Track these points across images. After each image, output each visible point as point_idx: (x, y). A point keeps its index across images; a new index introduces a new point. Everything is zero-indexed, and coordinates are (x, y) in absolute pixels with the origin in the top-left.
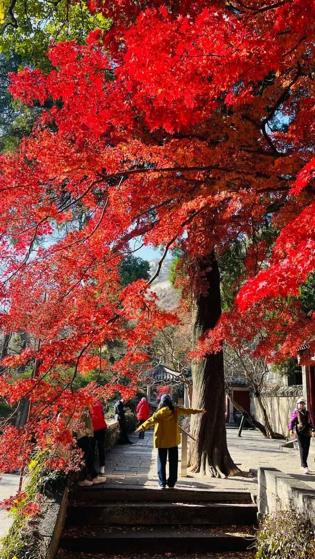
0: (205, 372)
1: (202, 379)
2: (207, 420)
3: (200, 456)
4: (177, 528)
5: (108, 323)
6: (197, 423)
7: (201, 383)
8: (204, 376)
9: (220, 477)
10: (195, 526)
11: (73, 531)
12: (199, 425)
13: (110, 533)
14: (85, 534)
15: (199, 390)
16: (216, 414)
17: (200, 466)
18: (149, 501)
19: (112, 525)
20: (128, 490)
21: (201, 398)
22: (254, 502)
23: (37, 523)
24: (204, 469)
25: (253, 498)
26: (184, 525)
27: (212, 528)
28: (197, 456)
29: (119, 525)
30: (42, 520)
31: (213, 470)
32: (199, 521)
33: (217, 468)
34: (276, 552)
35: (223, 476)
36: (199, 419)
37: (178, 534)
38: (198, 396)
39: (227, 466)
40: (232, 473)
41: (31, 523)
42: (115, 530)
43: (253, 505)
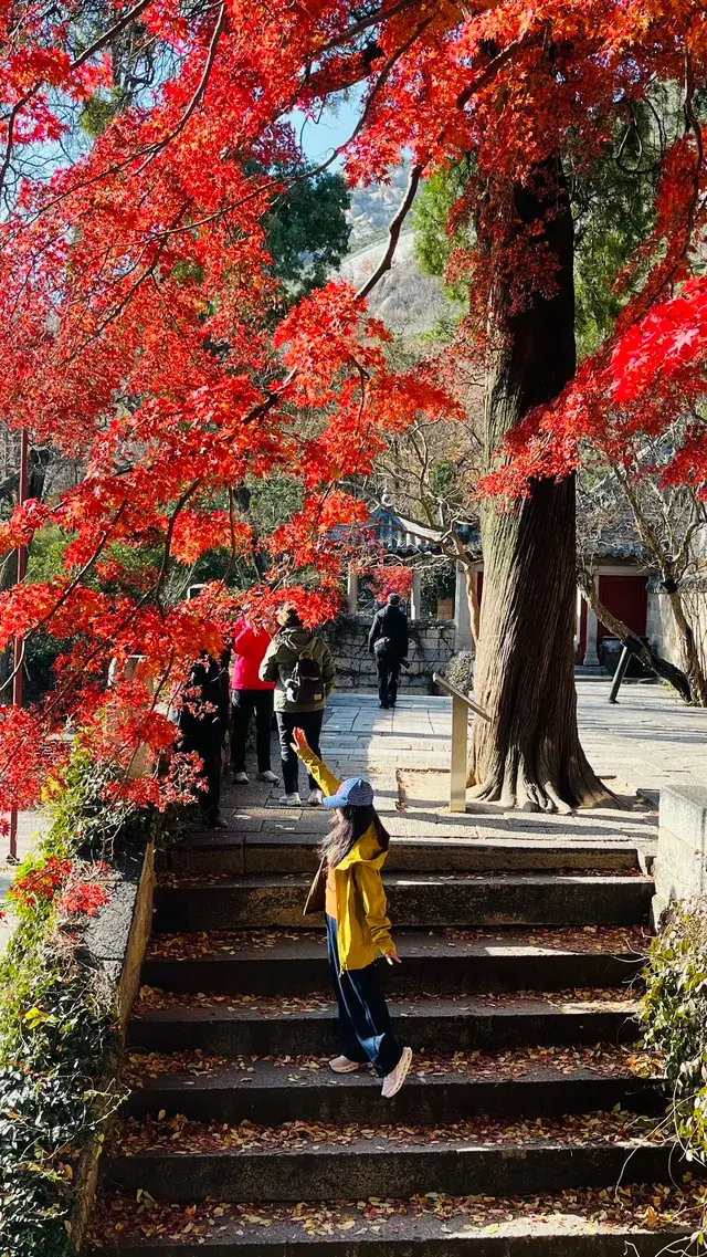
0: (520, 535)
1: (510, 551)
2: (521, 669)
3: (501, 760)
4: (440, 933)
5: (247, 421)
6: (496, 674)
7: (507, 563)
8: (517, 545)
9: (554, 810)
10: (487, 929)
11: (175, 946)
12: (500, 678)
13: (268, 948)
14: (205, 950)
15: (502, 587)
16: (547, 649)
17: (500, 782)
19: (273, 928)
21: (506, 607)
22: (644, 871)
23: (82, 928)
24: (514, 791)
25: (642, 863)
26: (460, 928)
28: (494, 759)
29: (292, 930)
30: (93, 922)
31: (538, 793)
32: (499, 919)
33: (548, 788)
34: (697, 990)
35: (564, 807)
36: (500, 664)
37: (438, 950)
38: (499, 601)
39: (576, 781)
40: (589, 801)
41: (66, 929)
42: (281, 942)
43: (643, 878)
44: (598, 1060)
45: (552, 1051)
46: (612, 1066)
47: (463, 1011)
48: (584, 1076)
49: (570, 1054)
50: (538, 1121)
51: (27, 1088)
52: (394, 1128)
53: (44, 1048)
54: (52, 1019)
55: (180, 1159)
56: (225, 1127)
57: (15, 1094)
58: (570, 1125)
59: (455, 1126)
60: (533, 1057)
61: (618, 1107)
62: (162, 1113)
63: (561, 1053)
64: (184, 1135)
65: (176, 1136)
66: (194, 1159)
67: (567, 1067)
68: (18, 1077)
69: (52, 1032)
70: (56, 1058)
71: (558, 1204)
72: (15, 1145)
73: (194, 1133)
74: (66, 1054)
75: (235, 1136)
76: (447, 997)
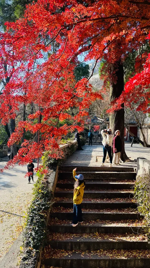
0: (115, 119)
1: (114, 121)
4: (102, 180)
5: (70, 99)
7: (113, 123)
8: (115, 121)
10: (110, 180)
11: (61, 181)
14: (66, 182)
15: (112, 127)
18: (91, 171)
20: (82, 167)
22: (135, 171)
23: (48, 178)
25: (134, 170)
26: (105, 180)
27: (117, 181)
30: (49, 177)
32: (111, 178)
34: (142, 188)
35: (122, 162)
37: (102, 183)
39: (124, 158)
40: (126, 161)
41: (45, 178)
43: (135, 172)
44: (127, 200)
45: (120, 199)
46: (129, 201)
47: (106, 192)
48: (124, 202)
49: (122, 199)
50: (117, 209)
51: (39, 202)
52: (95, 210)
53: (42, 196)
54: (43, 191)
55: (62, 213)
56: (69, 209)
57: (37, 202)
58: (122, 210)
59: (104, 210)
60: (117, 199)
61: (130, 207)
62: (59, 206)
63: (121, 199)
64: (63, 210)
65: (61, 210)
66: (64, 213)
67: (122, 201)
68: (38, 200)
69: (43, 193)
70: (43, 197)
71: (120, 222)
72: (37, 210)
73: (64, 210)
74: (45, 197)
75: (70, 210)
76: (103, 190)
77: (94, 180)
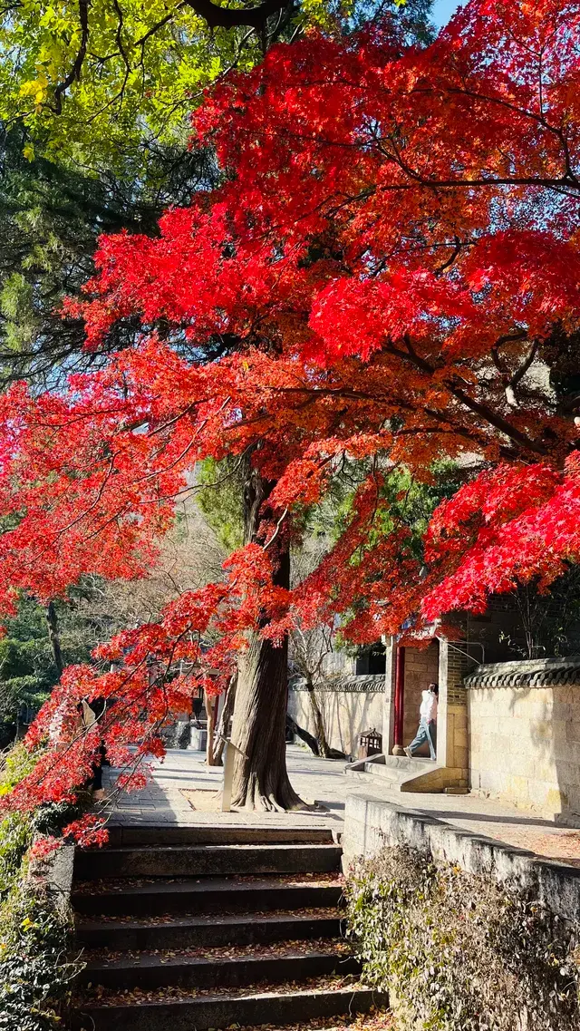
0: (261, 655)
1: (255, 664)
2: (259, 729)
3: (246, 782)
4: (231, 877)
6: (245, 733)
7: (253, 670)
8: (260, 661)
9: (276, 811)
10: (256, 875)
11: (86, 887)
12: (247, 735)
13: (139, 887)
14: (104, 889)
15: (250, 683)
16: (273, 718)
17: (245, 796)
18: (189, 844)
19: (141, 876)
20: (159, 828)
21: (252, 695)
22: (336, 841)
23: (45, 873)
24: (253, 801)
25: (335, 837)
26: (242, 875)
27: (279, 878)
28: (241, 782)
29: (151, 877)
30: (51, 869)
31: (266, 801)
32: (263, 869)
33: (271, 797)
36: (248, 727)
37: (233, 887)
38: (248, 692)
39: (287, 798)
40: (294, 808)
41: (36, 874)
42: (147, 885)
43: (336, 845)
44: (322, 946)
45: (297, 942)
46: (330, 949)
47: (250, 920)
48: (316, 955)
49: (307, 944)
50: (294, 982)
51: (26, 965)
52: (218, 989)
53: (34, 942)
54: (36, 925)
55: (105, 1009)
56: (126, 991)
57: (18, 969)
58: (310, 984)
59: (251, 986)
60: (288, 946)
61: (334, 972)
62: (90, 985)
63: (302, 943)
64: (103, 997)
65: (99, 997)
66: (112, 1009)
67: (304, 951)
68: (21, 959)
69: (37, 932)
70: (41, 948)
71: (309, 1027)
72: (23, 998)
73: (109, 996)
74: (47, 946)
75: (132, 996)
76: (239, 913)
77: (205, 878)
